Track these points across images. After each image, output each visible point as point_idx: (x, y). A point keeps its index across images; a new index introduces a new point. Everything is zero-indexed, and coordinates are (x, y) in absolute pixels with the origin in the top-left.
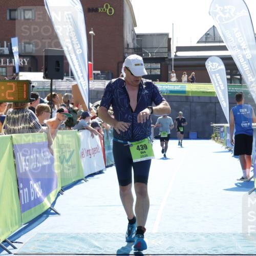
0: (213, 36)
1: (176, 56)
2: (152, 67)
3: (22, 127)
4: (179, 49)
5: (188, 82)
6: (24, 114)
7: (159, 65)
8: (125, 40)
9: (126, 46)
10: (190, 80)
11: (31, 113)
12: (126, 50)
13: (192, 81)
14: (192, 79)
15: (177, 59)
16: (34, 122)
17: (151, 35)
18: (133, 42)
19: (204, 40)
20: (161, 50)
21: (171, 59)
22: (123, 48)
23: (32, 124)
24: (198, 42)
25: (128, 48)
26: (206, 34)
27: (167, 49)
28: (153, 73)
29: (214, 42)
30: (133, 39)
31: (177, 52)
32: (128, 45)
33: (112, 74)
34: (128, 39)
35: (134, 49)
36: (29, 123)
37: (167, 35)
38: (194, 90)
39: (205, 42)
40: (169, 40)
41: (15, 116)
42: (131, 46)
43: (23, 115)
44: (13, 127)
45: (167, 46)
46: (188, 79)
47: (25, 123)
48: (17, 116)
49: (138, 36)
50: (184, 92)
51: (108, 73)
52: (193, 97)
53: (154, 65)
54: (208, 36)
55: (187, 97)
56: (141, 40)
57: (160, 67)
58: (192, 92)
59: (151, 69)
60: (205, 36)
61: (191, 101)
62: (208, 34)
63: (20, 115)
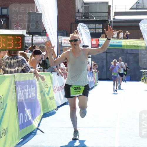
0: (142, 4)
1: (114, 19)
2: (96, 27)
3: (16, 69)
4: (117, 14)
5: (123, 38)
6: (18, 59)
7: (101, 26)
8: (76, 6)
9: (77, 11)
10: (125, 37)
11: (23, 59)
12: (77, 14)
13: (127, 37)
14: (126, 36)
15: (115, 21)
16: (25, 65)
17: (96, 3)
18: (82, 8)
19: (135, 7)
20: (102, 14)
21: (111, 21)
22: (75, 13)
23: (24, 67)
24: (131, 9)
25: (78, 13)
26: (137, 2)
27: (107, 14)
28: (97, 32)
29: (143, 8)
30: (82, 6)
31: (115, 16)
32: (78, 10)
33: (67, 32)
34: (78, 6)
35: (83, 13)
36: (22, 67)
37: (107, 3)
38: (128, 44)
39: (137, 9)
40: (110, 7)
41: (11, 61)
42: (81, 11)
43: (17, 61)
44: (9, 70)
45: (107, 11)
46: (124, 36)
47: (19, 66)
48: (13, 61)
49: (85, 4)
50: (121, 46)
51: (64, 30)
52: (127, 49)
53: (98, 26)
54: (139, 4)
55: (123, 50)
56: (88, 7)
57: (102, 27)
58: (127, 46)
59: (95, 28)
60: (136, 4)
61: (126, 52)
62: (139, 3)
63: (15, 60)
